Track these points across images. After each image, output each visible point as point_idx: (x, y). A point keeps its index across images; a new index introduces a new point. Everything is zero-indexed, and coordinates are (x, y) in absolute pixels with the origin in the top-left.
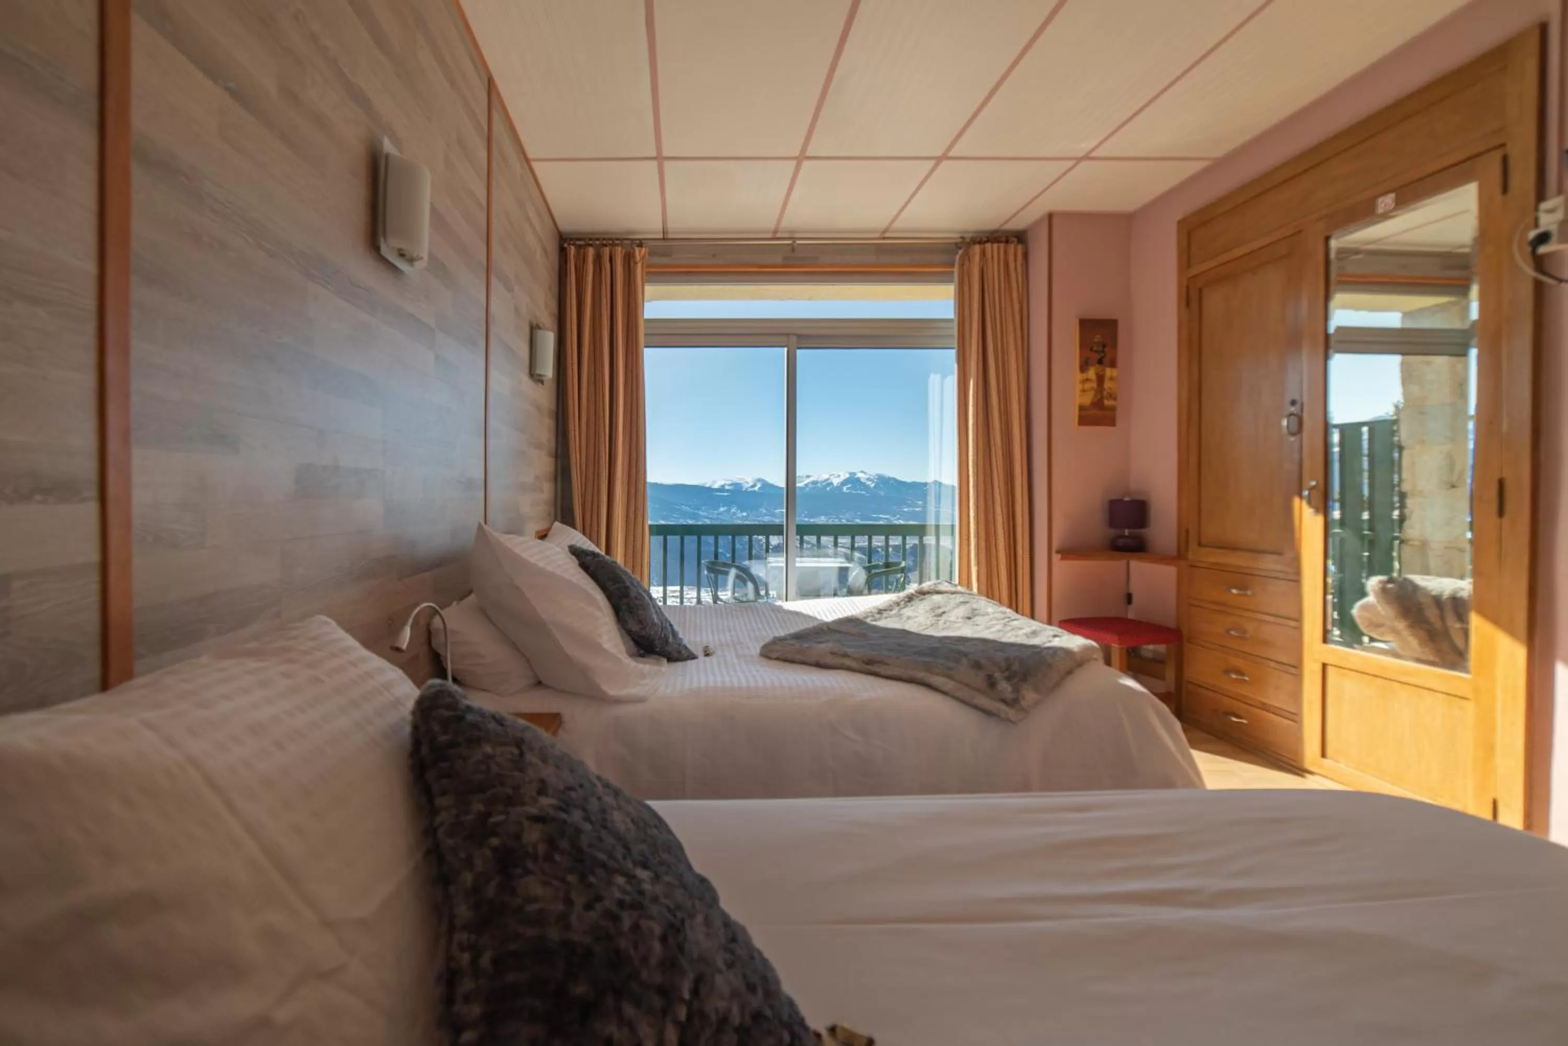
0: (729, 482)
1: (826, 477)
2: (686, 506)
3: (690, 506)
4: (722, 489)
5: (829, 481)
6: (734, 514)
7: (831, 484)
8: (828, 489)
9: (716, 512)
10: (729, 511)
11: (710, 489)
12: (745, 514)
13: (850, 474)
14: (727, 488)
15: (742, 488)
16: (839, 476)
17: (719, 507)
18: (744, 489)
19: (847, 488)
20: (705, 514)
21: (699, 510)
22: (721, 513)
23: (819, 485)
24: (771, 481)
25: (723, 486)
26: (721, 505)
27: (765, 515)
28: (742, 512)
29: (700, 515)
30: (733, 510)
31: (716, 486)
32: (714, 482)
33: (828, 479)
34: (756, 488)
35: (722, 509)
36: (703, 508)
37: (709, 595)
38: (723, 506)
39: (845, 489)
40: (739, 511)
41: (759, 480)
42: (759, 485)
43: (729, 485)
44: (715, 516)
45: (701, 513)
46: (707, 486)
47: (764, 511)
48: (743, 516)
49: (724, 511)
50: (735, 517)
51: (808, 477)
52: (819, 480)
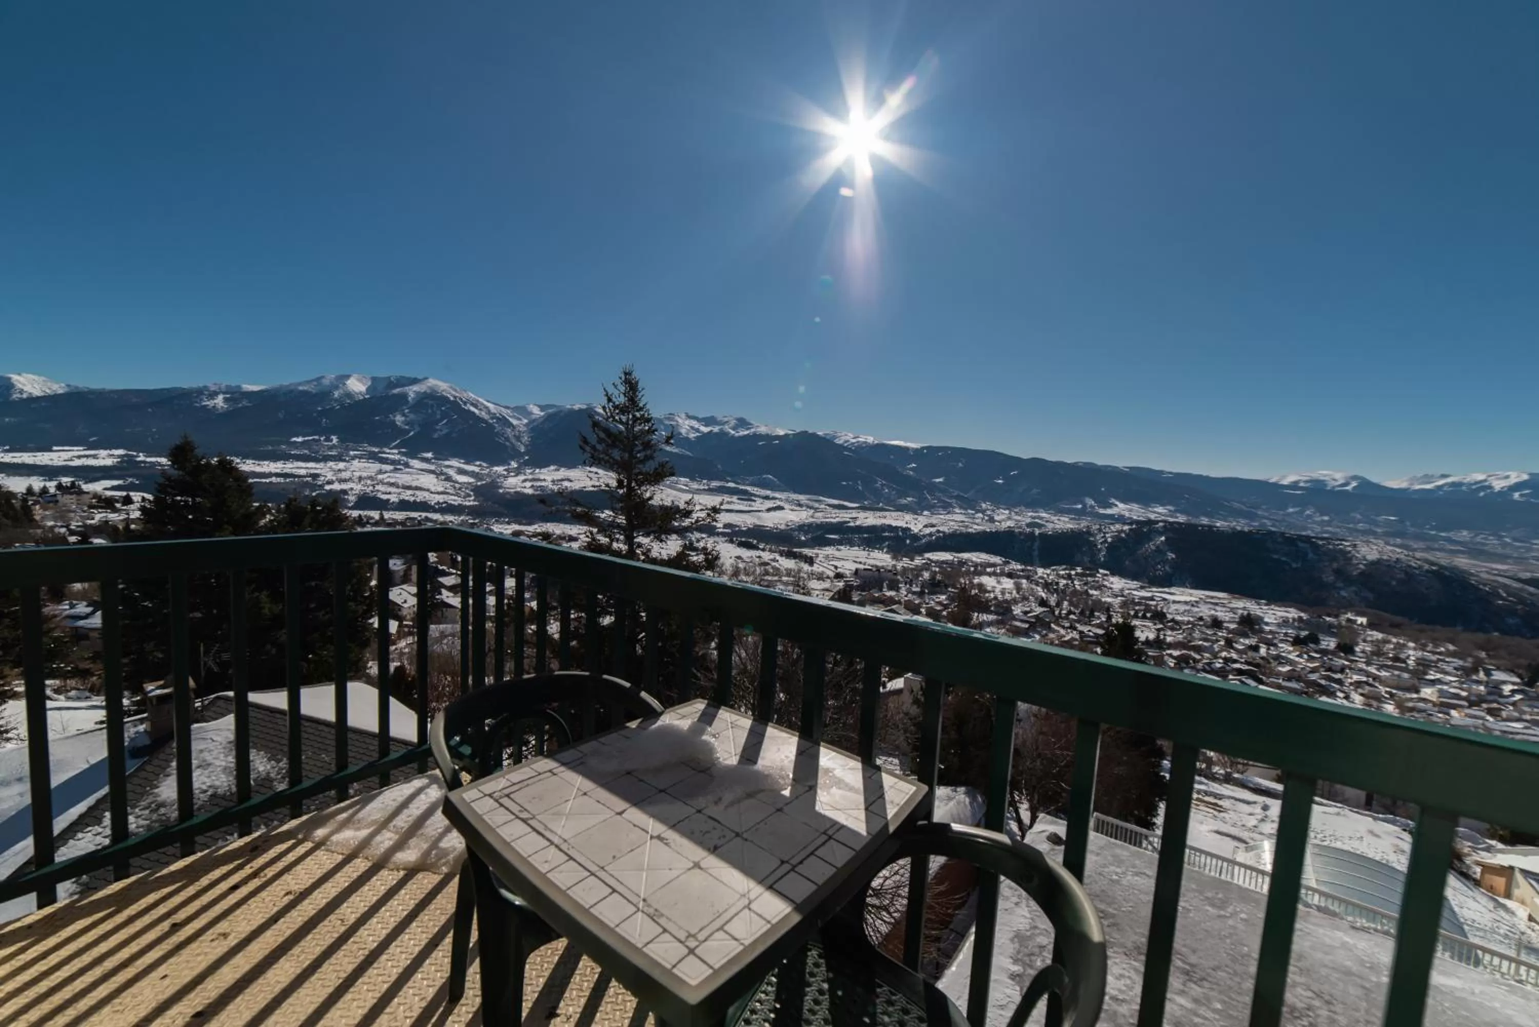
0: (1307, 478)
1: (1481, 477)
2: (1239, 502)
3: (1244, 504)
4: (1294, 486)
5: (1487, 484)
6: (1309, 517)
7: (1490, 487)
8: (1482, 494)
9: (1281, 512)
10: (1301, 513)
11: (1276, 486)
12: (1326, 518)
13: (1530, 474)
14: (1302, 484)
15: (1326, 485)
16: (1507, 477)
17: (1286, 508)
18: (1329, 488)
19: (1521, 495)
20: (1266, 514)
21: (1258, 508)
22: (1289, 514)
23: (1464, 488)
24: (1374, 478)
25: (1296, 482)
26: (1291, 504)
27: (1359, 521)
28: (1322, 515)
29: (1256, 515)
30: (1308, 512)
31: (1285, 482)
32: (1284, 477)
33: (1485, 481)
34: (1349, 488)
35: (1291, 510)
36: (1264, 507)
38: (1293, 507)
39: (1516, 495)
40: (1318, 514)
41: (1355, 478)
42: (1354, 484)
43: (1306, 482)
45: (1260, 513)
46: (1273, 480)
47: (1359, 516)
48: (1323, 521)
49: (1296, 513)
50: (1309, 521)
51: (1444, 476)
52: (1465, 481)
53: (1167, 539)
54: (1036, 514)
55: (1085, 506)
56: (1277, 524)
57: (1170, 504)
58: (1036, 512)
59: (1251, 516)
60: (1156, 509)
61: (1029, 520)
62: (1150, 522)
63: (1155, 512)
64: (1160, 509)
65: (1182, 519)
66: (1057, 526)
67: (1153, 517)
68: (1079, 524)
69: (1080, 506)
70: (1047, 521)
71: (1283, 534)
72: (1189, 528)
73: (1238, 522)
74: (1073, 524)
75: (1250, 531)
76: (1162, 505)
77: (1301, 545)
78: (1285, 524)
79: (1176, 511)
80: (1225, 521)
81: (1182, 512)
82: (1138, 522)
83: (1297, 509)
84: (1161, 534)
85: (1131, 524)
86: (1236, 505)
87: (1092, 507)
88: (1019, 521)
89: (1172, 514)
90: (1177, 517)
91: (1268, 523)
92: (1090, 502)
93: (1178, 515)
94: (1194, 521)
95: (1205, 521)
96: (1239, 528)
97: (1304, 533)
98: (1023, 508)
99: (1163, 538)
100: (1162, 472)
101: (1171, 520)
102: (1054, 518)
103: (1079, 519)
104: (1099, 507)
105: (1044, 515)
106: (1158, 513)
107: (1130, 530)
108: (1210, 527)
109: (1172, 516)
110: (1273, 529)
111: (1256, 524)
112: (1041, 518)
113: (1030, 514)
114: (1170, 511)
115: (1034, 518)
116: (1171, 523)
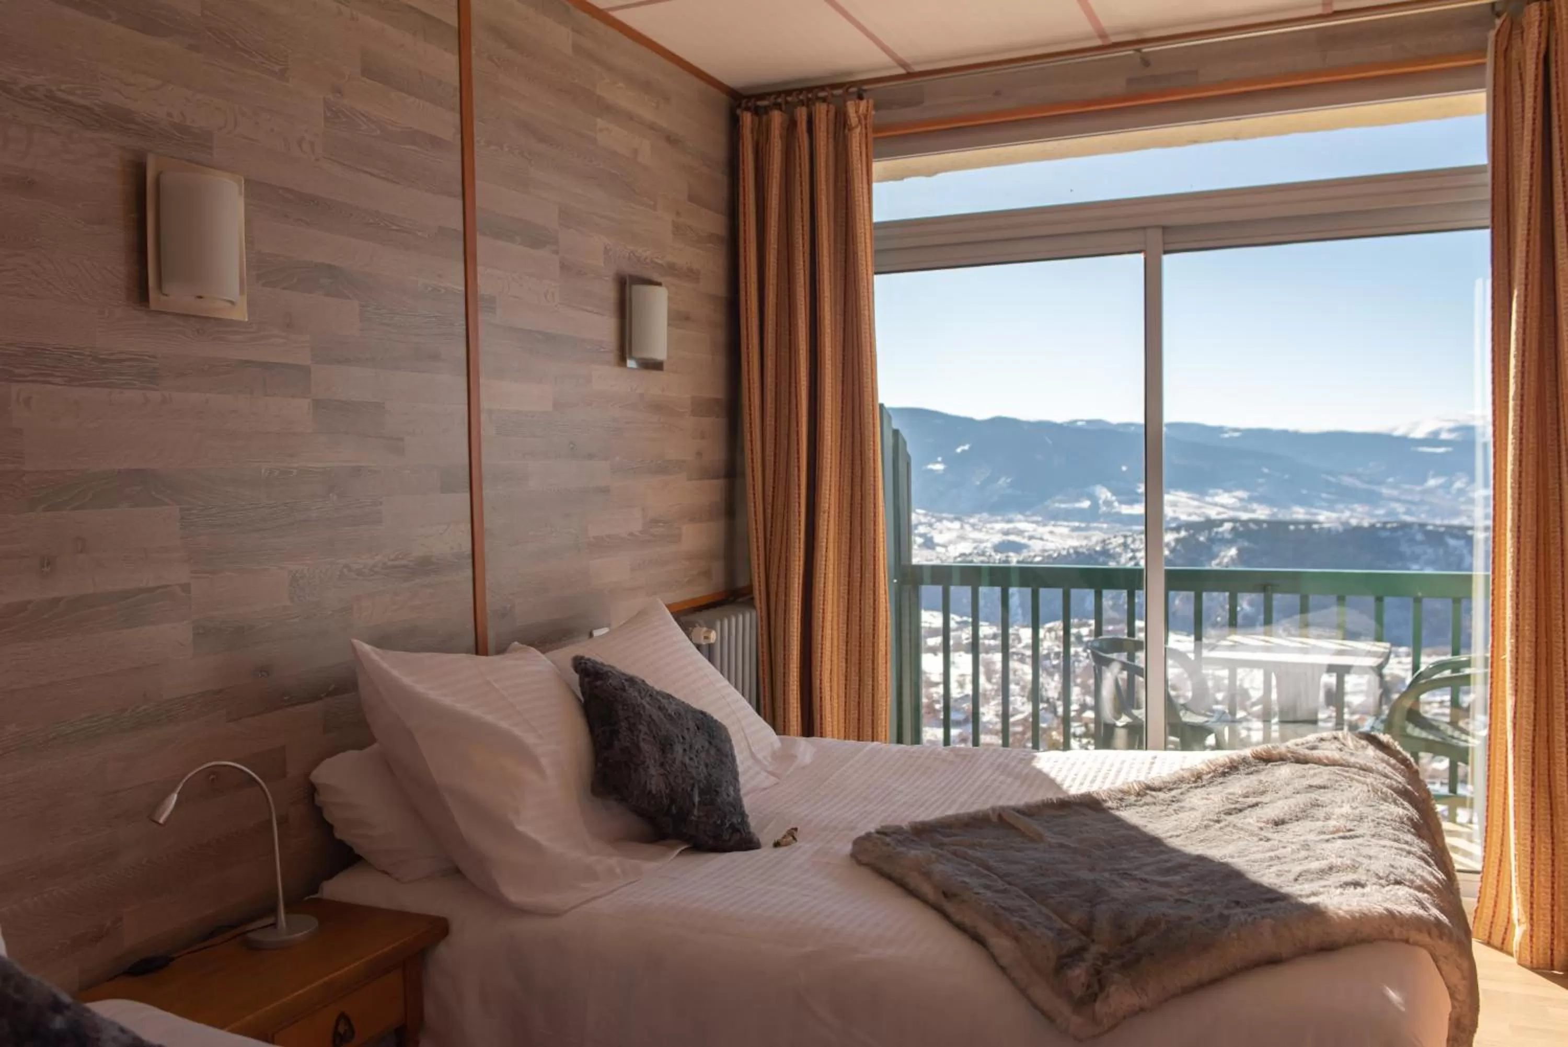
0: (1451, 425)
2: (1351, 475)
3: (1358, 476)
4: (1433, 440)
9: (1418, 488)
10: (1447, 487)
11: (1404, 442)
14: (1444, 436)
17: (1424, 480)
20: (1395, 493)
21: (1381, 483)
22: (1431, 491)
25: (1436, 433)
26: (1431, 473)
29: (1379, 496)
30: (1458, 484)
31: (1419, 434)
32: (1416, 424)
35: (1432, 482)
36: (1391, 480)
37: (1400, 663)
38: (1434, 476)
43: (1451, 430)
44: (1417, 498)
45: (1385, 491)
46: (1397, 433)
49: (1440, 486)
50: (1462, 499)
53: (1240, 551)
54: (1010, 526)
55: (1093, 499)
56: (1413, 508)
57: (1238, 487)
58: (1010, 521)
59: (1371, 499)
60: (1217, 499)
61: (997, 539)
62: (1210, 524)
63: (1216, 505)
64: (1225, 498)
65: (1262, 513)
66: (1050, 546)
67: (1213, 513)
68: (1086, 538)
69: (1086, 504)
70: (1031, 538)
71: (1422, 526)
72: (1276, 527)
73: (1352, 510)
74: (1078, 538)
75: (1373, 526)
76: (1228, 490)
77: (1452, 542)
78: (1426, 508)
79: (1251, 499)
80: (1333, 511)
81: (1262, 500)
82: (1189, 526)
83: (1440, 481)
84: (1230, 543)
85: (1177, 529)
86: (1347, 480)
87: (1108, 503)
88: (981, 541)
89: (1244, 505)
90: (1253, 511)
91: (1400, 508)
92: (1104, 494)
93: (1255, 506)
94: (1283, 515)
95: (1299, 513)
96: (1354, 522)
97: (1456, 522)
98: (985, 515)
99: (1233, 552)
100: (1220, 430)
101: (1245, 516)
102: (1042, 530)
103: (1087, 529)
104: (1121, 502)
105: (1022, 526)
106: (1222, 506)
107: (1177, 541)
108: (1309, 524)
109: (1245, 510)
110: (1408, 519)
111: (1381, 512)
112: (1020, 533)
113: (999, 526)
114: (1241, 500)
115: (1006, 533)
116: (1245, 523)
